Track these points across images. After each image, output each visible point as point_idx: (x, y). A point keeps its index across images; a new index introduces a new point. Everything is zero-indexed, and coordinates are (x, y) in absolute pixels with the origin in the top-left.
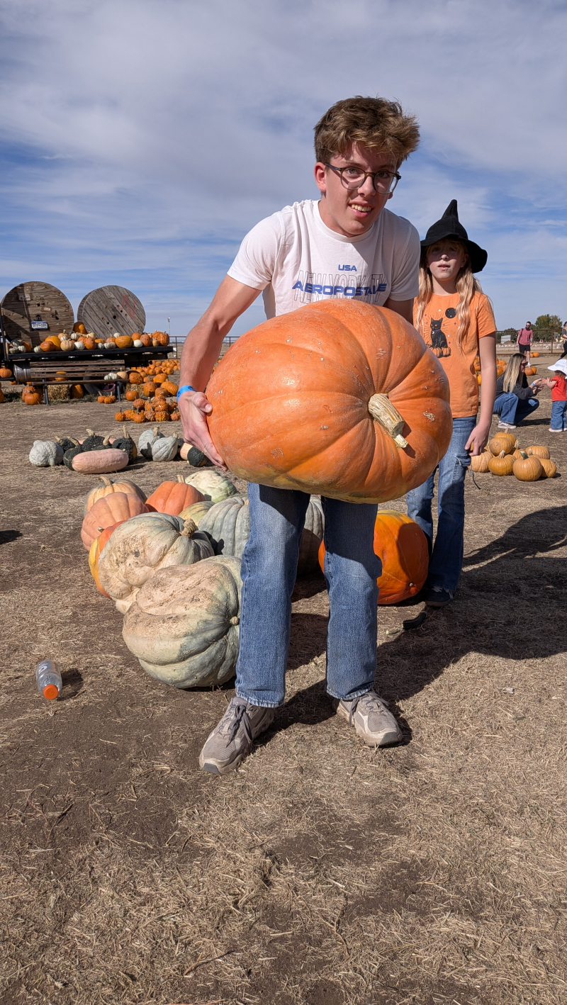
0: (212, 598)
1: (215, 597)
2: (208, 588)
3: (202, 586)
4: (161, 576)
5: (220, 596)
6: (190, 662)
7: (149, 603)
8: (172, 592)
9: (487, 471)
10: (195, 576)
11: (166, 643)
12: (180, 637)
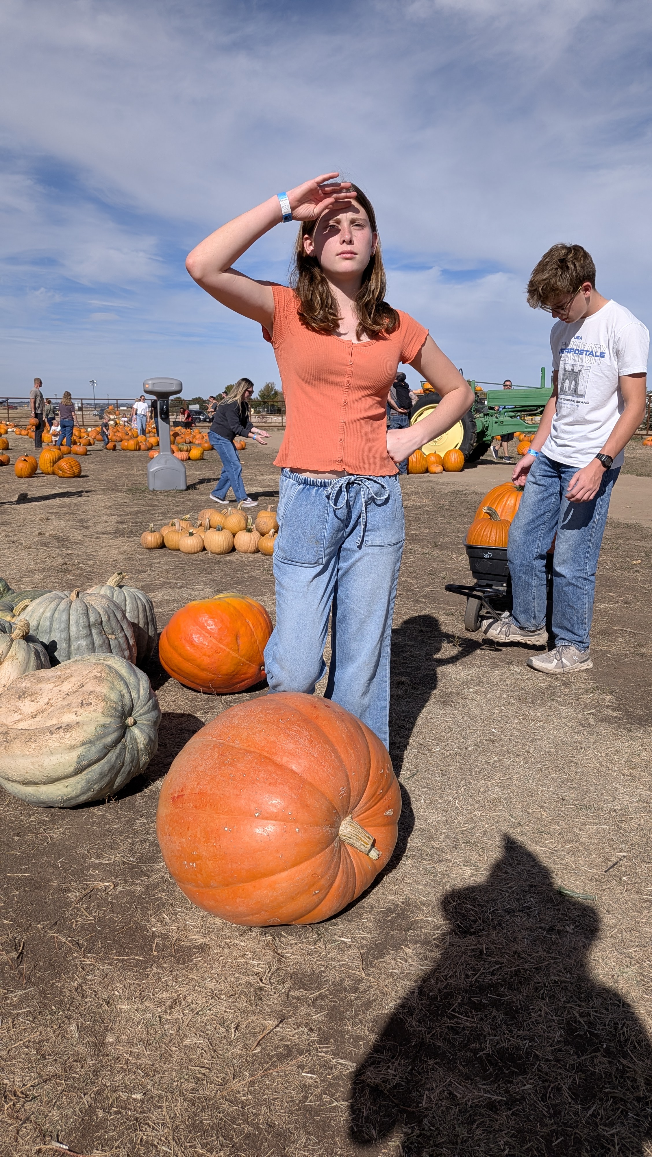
0: (106, 699)
1: (108, 698)
2: (98, 689)
3: (89, 687)
4: (24, 685)
5: (114, 696)
6: (87, 774)
7: (17, 716)
8: (46, 700)
9: (257, 551)
10: (73, 679)
11: (59, 756)
12: (77, 747)
